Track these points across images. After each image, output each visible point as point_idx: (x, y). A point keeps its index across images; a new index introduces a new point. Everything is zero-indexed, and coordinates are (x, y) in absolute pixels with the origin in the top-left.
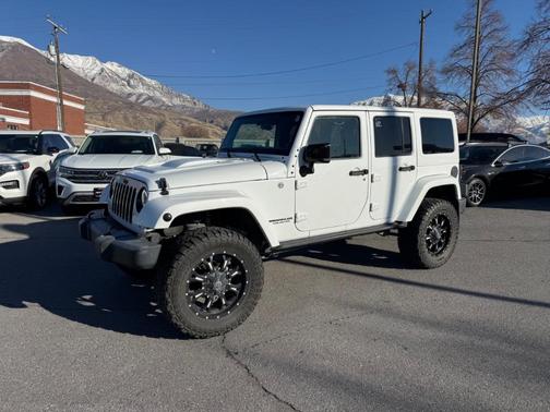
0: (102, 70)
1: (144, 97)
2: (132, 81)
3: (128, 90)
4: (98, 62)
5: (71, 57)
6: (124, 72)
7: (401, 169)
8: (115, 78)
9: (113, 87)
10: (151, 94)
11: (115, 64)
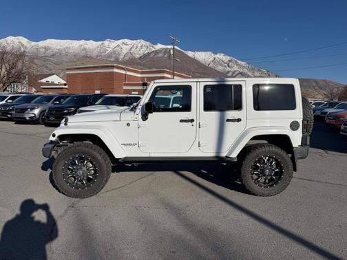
0: (215, 58)
1: (236, 73)
2: (230, 64)
3: (228, 69)
4: (213, 55)
5: (199, 53)
6: (226, 58)
7: (228, 120)
8: (221, 62)
9: (220, 68)
10: (241, 71)
11: (222, 54)
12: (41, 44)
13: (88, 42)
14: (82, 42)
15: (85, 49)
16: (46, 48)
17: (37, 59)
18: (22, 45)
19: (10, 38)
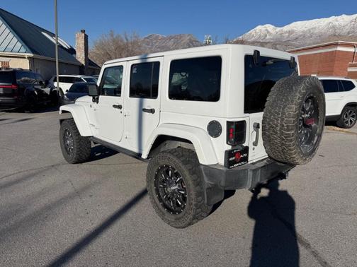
7: (145, 110)
12: (286, 28)
13: (339, 18)
14: (332, 19)
15: (334, 27)
16: (290, 32)
17: (280, 44)
18: (268, 32)
19: (259, 27)
